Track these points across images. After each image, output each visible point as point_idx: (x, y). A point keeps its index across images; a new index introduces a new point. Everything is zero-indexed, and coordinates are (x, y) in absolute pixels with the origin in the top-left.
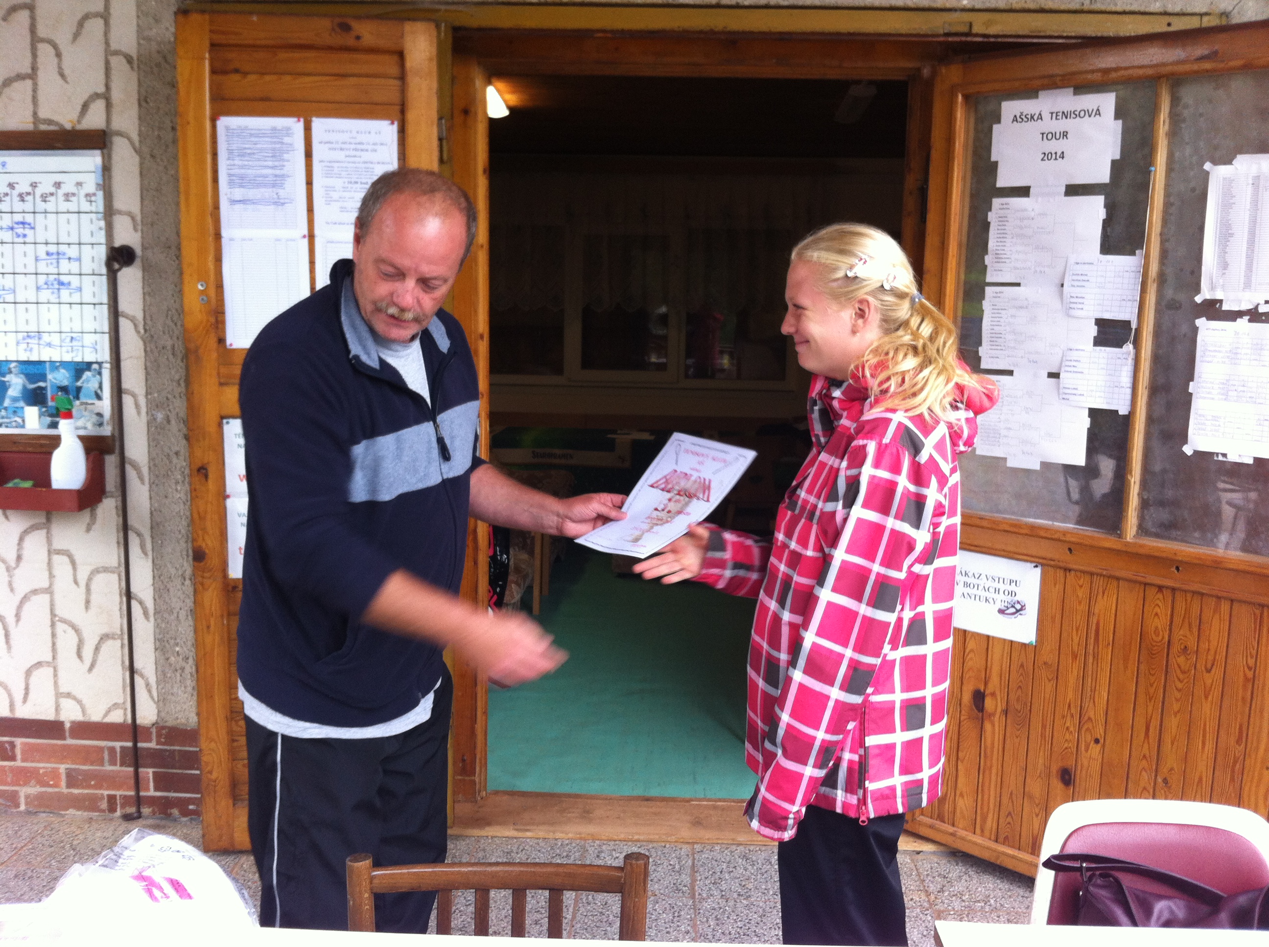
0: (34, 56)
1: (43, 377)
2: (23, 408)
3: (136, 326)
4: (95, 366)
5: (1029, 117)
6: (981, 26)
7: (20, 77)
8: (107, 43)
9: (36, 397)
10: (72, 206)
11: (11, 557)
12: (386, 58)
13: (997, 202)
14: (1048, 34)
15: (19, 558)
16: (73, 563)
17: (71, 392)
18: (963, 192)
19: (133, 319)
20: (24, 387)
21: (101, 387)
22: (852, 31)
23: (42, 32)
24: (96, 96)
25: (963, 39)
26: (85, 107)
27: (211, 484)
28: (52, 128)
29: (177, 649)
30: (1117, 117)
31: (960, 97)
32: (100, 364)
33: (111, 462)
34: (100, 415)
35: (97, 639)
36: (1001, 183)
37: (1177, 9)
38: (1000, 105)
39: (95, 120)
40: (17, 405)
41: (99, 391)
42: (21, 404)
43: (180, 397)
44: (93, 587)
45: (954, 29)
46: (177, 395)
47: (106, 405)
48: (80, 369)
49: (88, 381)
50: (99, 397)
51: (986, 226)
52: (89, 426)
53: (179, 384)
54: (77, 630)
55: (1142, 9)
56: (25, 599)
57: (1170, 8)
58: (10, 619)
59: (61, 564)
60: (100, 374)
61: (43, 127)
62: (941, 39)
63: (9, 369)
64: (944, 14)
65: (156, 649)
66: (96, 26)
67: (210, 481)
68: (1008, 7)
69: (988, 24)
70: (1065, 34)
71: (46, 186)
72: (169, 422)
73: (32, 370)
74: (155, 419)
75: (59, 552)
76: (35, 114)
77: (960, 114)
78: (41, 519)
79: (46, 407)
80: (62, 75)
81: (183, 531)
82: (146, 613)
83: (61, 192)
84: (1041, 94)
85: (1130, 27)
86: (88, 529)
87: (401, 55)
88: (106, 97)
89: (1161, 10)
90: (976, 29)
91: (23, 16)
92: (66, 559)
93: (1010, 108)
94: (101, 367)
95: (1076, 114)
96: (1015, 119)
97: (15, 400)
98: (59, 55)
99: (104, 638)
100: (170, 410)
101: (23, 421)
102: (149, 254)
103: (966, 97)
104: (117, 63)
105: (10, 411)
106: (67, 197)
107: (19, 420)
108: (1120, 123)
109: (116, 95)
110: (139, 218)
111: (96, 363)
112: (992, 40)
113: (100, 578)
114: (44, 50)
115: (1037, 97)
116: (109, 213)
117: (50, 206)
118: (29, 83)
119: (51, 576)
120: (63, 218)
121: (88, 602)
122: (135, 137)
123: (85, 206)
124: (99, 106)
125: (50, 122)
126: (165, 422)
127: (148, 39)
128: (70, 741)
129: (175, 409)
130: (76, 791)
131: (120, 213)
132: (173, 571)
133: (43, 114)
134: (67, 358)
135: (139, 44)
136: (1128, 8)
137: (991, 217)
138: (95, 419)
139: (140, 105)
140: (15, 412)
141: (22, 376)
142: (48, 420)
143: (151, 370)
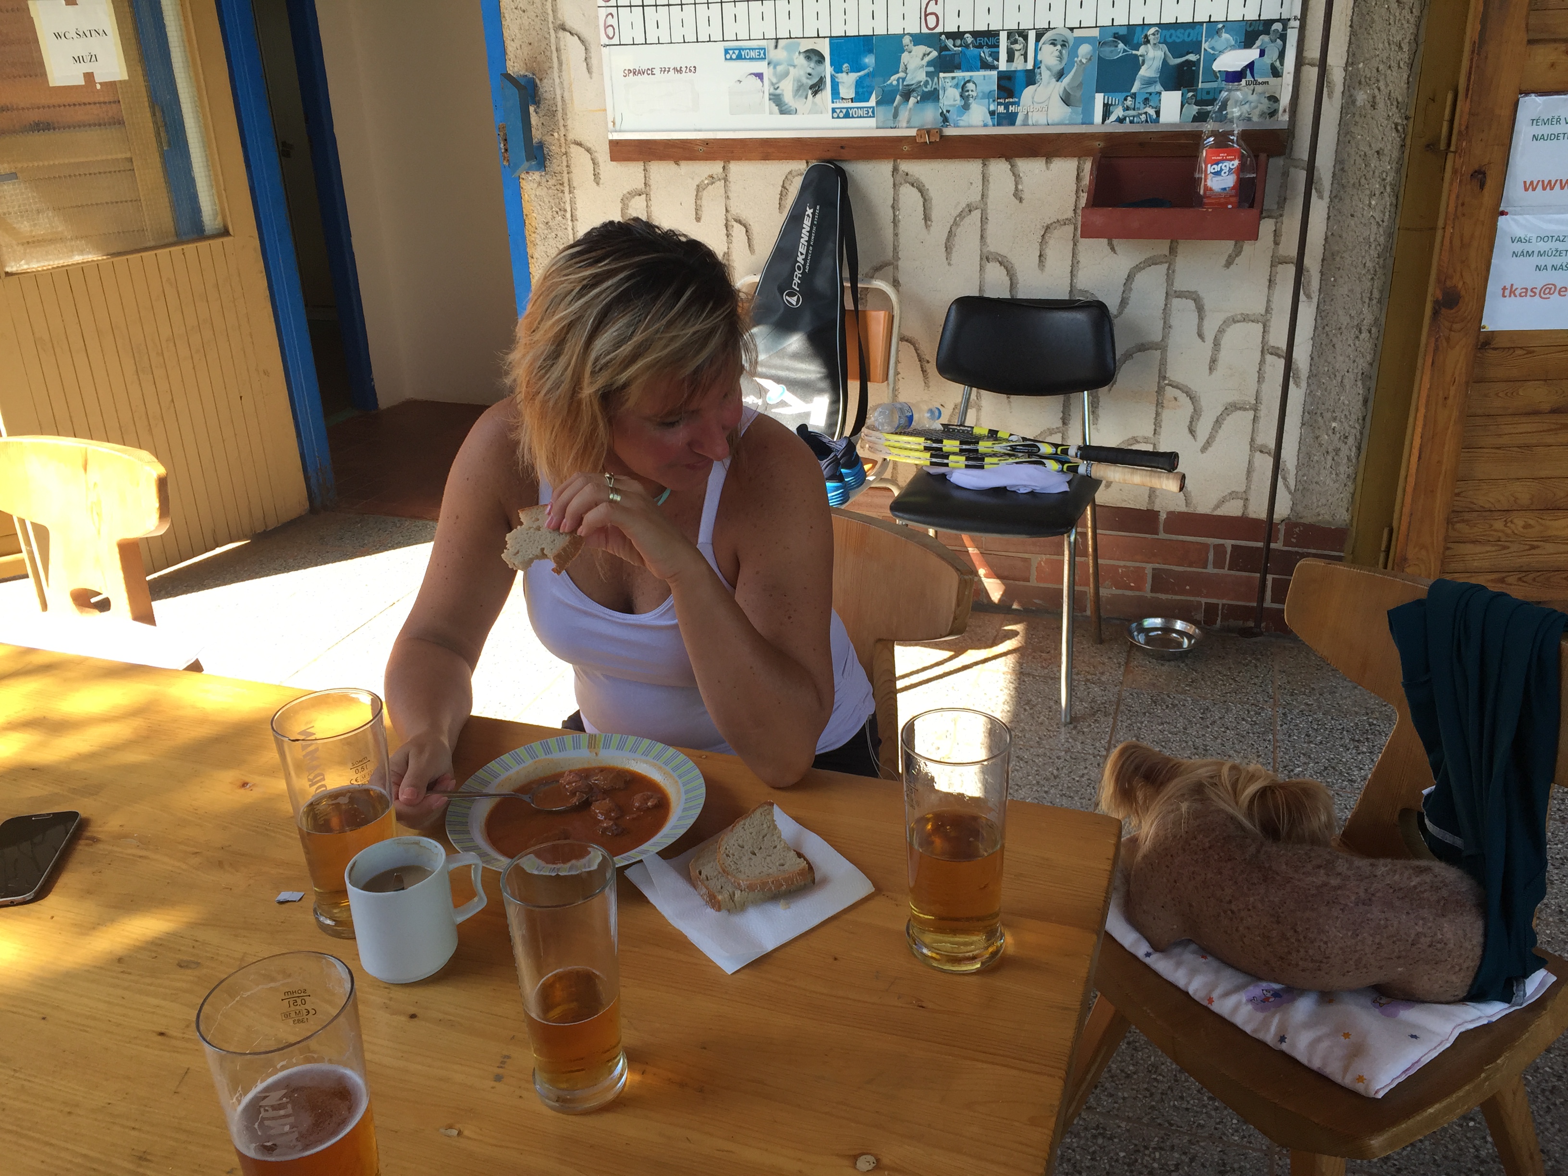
2: (1160, 93)
11: (1112, 302)
15: (1121, 303)
16: (1200, 309)
20: (1165, 62)
21: (1284, 57)
27: (1485, 196)
29: (1334, 425)
32: (1285, 22)
33: (1278, 167)
34: (1277, 99)
35: (1220, 409)
40: (1151, 89)
42: (1159, 87)
43: (1399, 67)
44: (1225, 341)
46: (1394, 65)
47: (1285, 84)
48: (1253, 30)
49: (1264, 49)
50: (1276, 73)
52: (1256, 115)
53: (1400, 48)
54: (1192, 396)
56: (1125, 356)
59: (1182, 310)
60: (1283, 37)
63: (1146, 36)
65: (1303, 424)
67: (1486, 189)
72: (1374, 106)
73: (1179, 36)
74: (1354, 102)
75: (1180, 295)
78: (1162, 249)
79: (1195, 91)
81: (1369, 264)
82: (1296, 376)
86: (1229, 263)
92: (1191, 304)
94: (1285, 28)
97: (1149, 82)
99: (1232, 408)
100: (1379, 89)
101: (1158, 113)
105: (1140, 99)
107: (1152, 112)
113: (1234, 330)
119: (1164, 327)
121: (1213, 361)
126: (1368, 106)
128: (1162, 535)
129: (1387, 85)
130: (1163, 596)
132: (1345, 320)
134: (1235, 15)
138: (1266, 106)
140: (1146, 101)
141: (1165, 47)
142: (1195, 109)
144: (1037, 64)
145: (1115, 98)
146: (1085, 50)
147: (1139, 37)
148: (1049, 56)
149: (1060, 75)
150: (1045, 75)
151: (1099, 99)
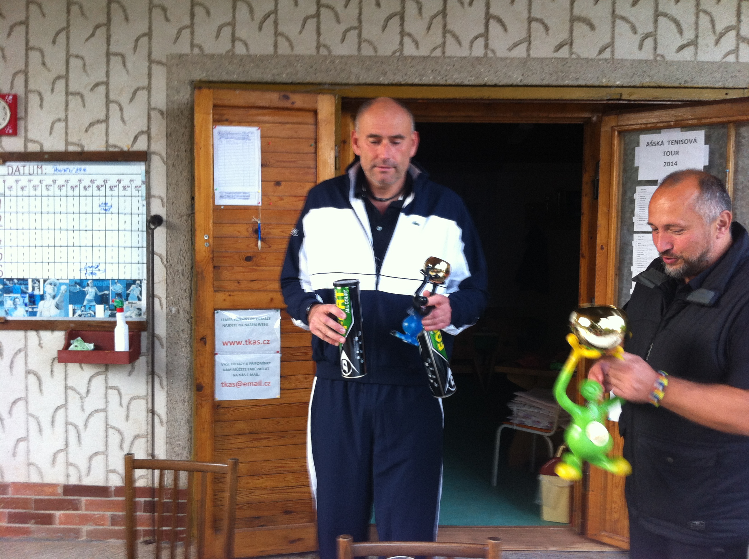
0: (108, 110)
1: (108, 289)
2: (95, 306)
3: (161, 259)
4: (138, 282)
5: (656, 143)
6: (627, 95)
7: (99, 122)
8: (149, 104)
9: (102, 300)
10: (128, 192)
11: (83, 391)
12: (308, 114)
13: (638, 189)
14: (662, 99)
15: (88, 392)
16: (120, 394)
17: (124, 297)
18: (619, 183)
19: (160, 256)
20: (96, 294)
21: (141, 293)
22: (557, 98)
23: (112, 97)
24: (142, 133)
25: (617, 102)
26: (136, 138)
27: (208, 347)
28: (116, 150)
29: (179, 443)
30: (706, 143)
31: (616, 133)
32: (141, 281)
33: (144, 335)
34: (139, 309)
35: (132, 438)
36: (640, 178)
37: (730, 86)
38: (639, 137)
39: (141, 146)
40: (92, 304)
41: (140, 296)
42: (94, 303)
43: (186, 299)
44: (131, 407)
45: (612, 97)
46: (184, 298)
47: (143, 304)
48: (129, 283)
49: (133, 290)
50: (139, 300)
51: (633, 201)
52: (133, 315)
53: (186, 291)
54: (120, 432)
55: (712, 86)
56: (91, 415)
57: (727, 85)
58: (81, 427)
59: (113, 395)
60: (141, 286)
61: (111, 149)
62: (605, 102)
63: (88, 284)
64: (608, 89)
65: (167, 443)
66: (143, 95)
67: (207, 345)
68: (641, 85)
69: (630, 94)
70: (671, 99)
71: (113, 181)
72: (179, 313)
73: (100, 284)
74: (171, 311)
75: (112, 388)
76: (107, 142)
77: (616, 142)
78: (102, 369)
79: (109, 305)
80: (123, 120)
81: (185, 374)
82: (161, 422)
83: (121, 185)
84: (662, 130)
85: (706, 95)
86: (130, 375)
87: (315, 112)
88: (148, 132)
89: (722, 86)
90: (624, 97)
91: (102, 89)
92: (116, 392)
93: (644, 139)
94: (141, 283)
95: (683, 142)
96: (648, 144)
97: (90, 301)
98: (121, 109)
99: (136, 437)
100: (180, 307)
101: (95, 313)
102: (171, 219)
103: (620, 133)
104: (155, 115)
105: (87, 308)
106: (125, 188)
107: (92, 313)
108: (707, 146)
109: (154, 132)
110: (165, 200)
111: (139, 280)
112: (632, 102)
113: (135, 403)
114: (114, 108)
115: (660, 133)
116: (149, 197)
117: (115, 192)
118: (104, 125)
119: (107, 402)
120: (122, 199)
121: (127, 416)
122: (165, 156)
123: (135, 193)
124: (144, 138)
125: (115, 146)
126: (176, 313)
127: (173, 102)
128: (114, 498)
129: (182, 305)
130: (116, 528)
131: (154, 197)
132: (178, 398)
133: (111, 142)
134: (122, 277)
135: (167, 105)
136: (705, 86)
137: (636, 196)
138: (136, 312)
139: (167, 138)
140: (90, 308)
141: (95, 288)
142: (109, 312)
143: (170, 283)
144: (44, 292)
145: (77, 307)
146: (63, 288)
147: (85, 283)
148: (49, 290)
149: (54, 297)
150: (48, 297)
151: (71, 307)
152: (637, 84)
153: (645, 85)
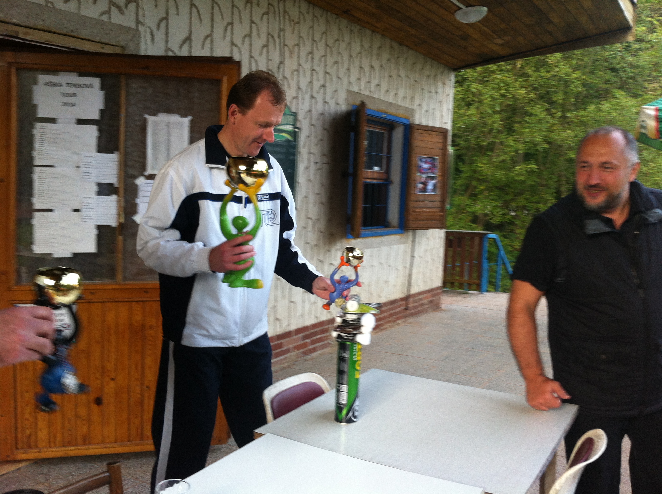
5: (55, 84)
6: (23, 34)
13: (37, 125)
25: (14, 39)
30: (101, 89)
31: (14, 69)
36: (40, 115)
38: (36, 76)
45: (9, 34)
51: (32, 136)
55: (92, 39)
57: (102, 40)
62: (3, 37)
64: (5, 25)
69: (26, 34)
70: (61, 45)
84: (60, 73)
85: (87, 46)
89: (99, 40)
93: (43, 78)
95: (81, 86)
96: (46, 84)
103: (18, 69)
108: (103, 92)
112: (28, 42)
115: (57, 75)
136: (87, 38)
137: (35, 132)
152: (32, 25)
153: (39, 27)
